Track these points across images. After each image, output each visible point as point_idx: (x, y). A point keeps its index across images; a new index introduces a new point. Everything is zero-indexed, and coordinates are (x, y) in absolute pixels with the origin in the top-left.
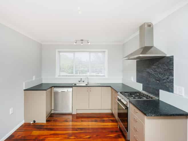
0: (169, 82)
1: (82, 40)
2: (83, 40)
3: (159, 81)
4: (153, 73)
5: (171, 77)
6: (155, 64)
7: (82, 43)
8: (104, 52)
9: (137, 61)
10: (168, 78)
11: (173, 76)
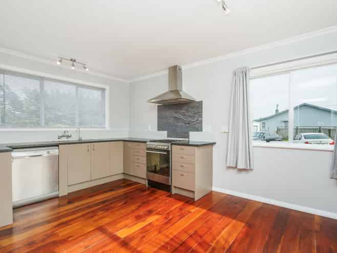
0: (198, 123)
1: (73, 61)
2: (75, 61)
3: (188, 124)
4: (182, 117)
5: (200, 119)
6: (184, 109)
7: (73, 65)
8: (103, 90)
9: (158, 106)
10: (197, 120)
11: (202, 117)
